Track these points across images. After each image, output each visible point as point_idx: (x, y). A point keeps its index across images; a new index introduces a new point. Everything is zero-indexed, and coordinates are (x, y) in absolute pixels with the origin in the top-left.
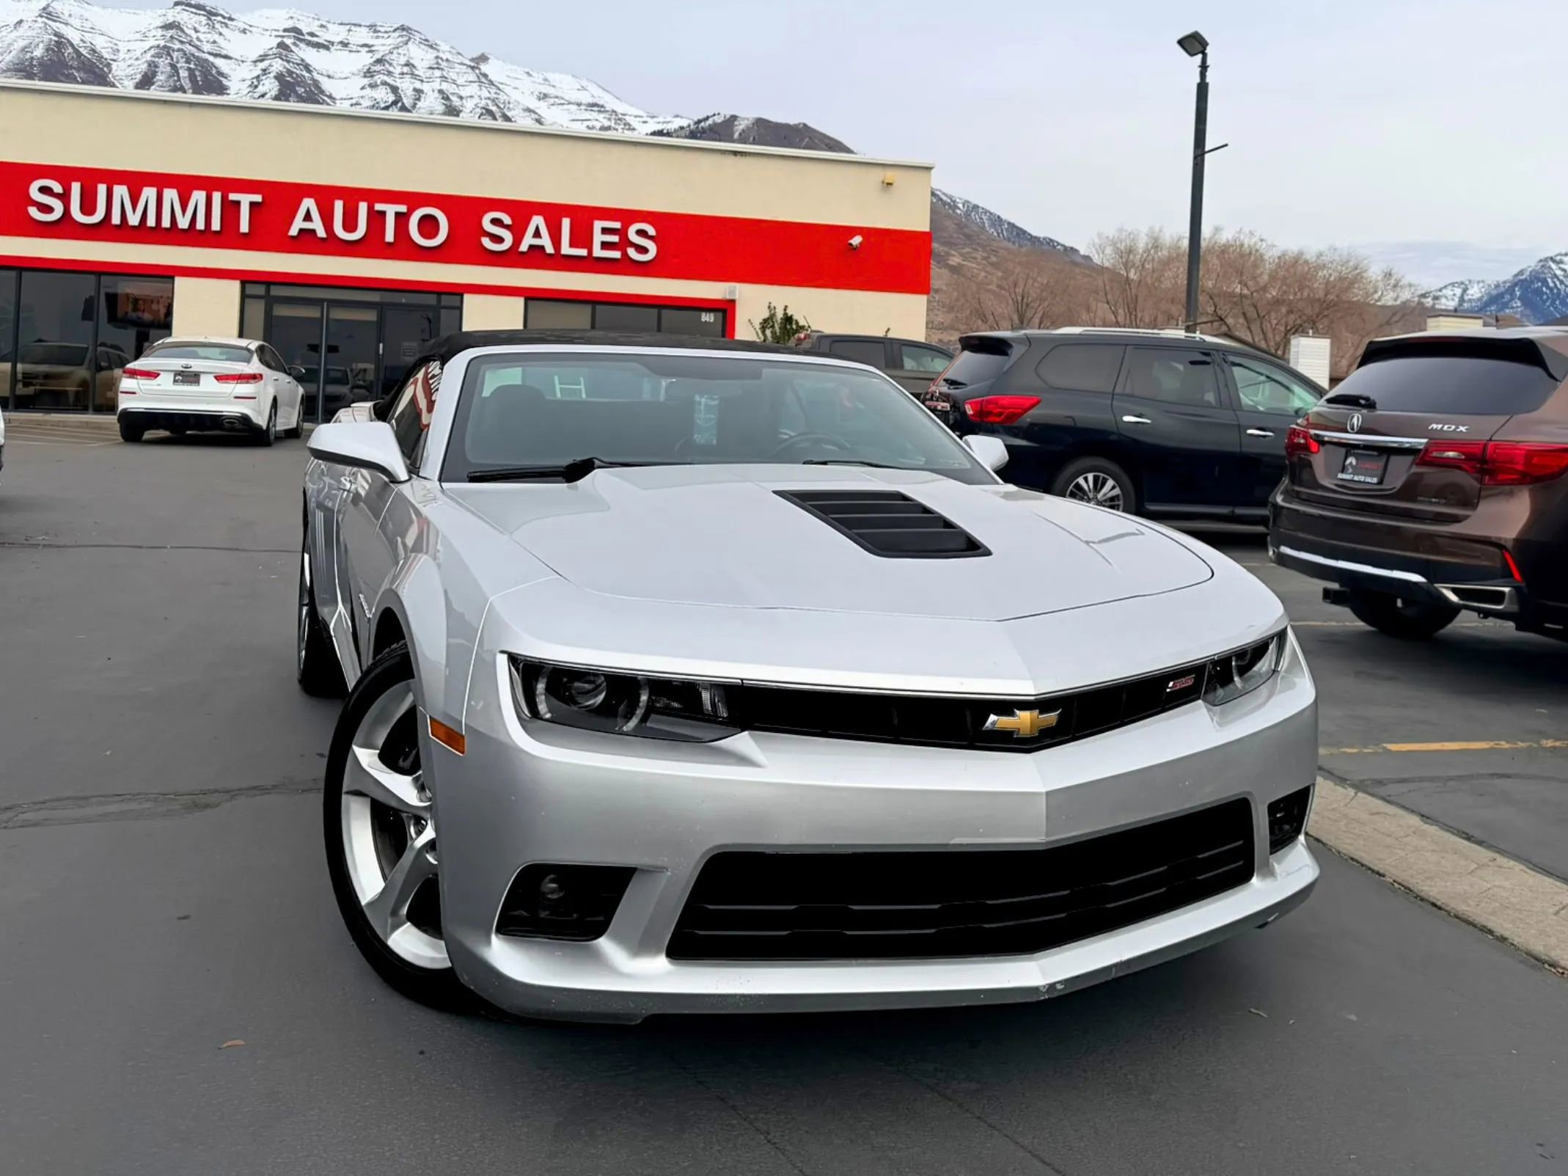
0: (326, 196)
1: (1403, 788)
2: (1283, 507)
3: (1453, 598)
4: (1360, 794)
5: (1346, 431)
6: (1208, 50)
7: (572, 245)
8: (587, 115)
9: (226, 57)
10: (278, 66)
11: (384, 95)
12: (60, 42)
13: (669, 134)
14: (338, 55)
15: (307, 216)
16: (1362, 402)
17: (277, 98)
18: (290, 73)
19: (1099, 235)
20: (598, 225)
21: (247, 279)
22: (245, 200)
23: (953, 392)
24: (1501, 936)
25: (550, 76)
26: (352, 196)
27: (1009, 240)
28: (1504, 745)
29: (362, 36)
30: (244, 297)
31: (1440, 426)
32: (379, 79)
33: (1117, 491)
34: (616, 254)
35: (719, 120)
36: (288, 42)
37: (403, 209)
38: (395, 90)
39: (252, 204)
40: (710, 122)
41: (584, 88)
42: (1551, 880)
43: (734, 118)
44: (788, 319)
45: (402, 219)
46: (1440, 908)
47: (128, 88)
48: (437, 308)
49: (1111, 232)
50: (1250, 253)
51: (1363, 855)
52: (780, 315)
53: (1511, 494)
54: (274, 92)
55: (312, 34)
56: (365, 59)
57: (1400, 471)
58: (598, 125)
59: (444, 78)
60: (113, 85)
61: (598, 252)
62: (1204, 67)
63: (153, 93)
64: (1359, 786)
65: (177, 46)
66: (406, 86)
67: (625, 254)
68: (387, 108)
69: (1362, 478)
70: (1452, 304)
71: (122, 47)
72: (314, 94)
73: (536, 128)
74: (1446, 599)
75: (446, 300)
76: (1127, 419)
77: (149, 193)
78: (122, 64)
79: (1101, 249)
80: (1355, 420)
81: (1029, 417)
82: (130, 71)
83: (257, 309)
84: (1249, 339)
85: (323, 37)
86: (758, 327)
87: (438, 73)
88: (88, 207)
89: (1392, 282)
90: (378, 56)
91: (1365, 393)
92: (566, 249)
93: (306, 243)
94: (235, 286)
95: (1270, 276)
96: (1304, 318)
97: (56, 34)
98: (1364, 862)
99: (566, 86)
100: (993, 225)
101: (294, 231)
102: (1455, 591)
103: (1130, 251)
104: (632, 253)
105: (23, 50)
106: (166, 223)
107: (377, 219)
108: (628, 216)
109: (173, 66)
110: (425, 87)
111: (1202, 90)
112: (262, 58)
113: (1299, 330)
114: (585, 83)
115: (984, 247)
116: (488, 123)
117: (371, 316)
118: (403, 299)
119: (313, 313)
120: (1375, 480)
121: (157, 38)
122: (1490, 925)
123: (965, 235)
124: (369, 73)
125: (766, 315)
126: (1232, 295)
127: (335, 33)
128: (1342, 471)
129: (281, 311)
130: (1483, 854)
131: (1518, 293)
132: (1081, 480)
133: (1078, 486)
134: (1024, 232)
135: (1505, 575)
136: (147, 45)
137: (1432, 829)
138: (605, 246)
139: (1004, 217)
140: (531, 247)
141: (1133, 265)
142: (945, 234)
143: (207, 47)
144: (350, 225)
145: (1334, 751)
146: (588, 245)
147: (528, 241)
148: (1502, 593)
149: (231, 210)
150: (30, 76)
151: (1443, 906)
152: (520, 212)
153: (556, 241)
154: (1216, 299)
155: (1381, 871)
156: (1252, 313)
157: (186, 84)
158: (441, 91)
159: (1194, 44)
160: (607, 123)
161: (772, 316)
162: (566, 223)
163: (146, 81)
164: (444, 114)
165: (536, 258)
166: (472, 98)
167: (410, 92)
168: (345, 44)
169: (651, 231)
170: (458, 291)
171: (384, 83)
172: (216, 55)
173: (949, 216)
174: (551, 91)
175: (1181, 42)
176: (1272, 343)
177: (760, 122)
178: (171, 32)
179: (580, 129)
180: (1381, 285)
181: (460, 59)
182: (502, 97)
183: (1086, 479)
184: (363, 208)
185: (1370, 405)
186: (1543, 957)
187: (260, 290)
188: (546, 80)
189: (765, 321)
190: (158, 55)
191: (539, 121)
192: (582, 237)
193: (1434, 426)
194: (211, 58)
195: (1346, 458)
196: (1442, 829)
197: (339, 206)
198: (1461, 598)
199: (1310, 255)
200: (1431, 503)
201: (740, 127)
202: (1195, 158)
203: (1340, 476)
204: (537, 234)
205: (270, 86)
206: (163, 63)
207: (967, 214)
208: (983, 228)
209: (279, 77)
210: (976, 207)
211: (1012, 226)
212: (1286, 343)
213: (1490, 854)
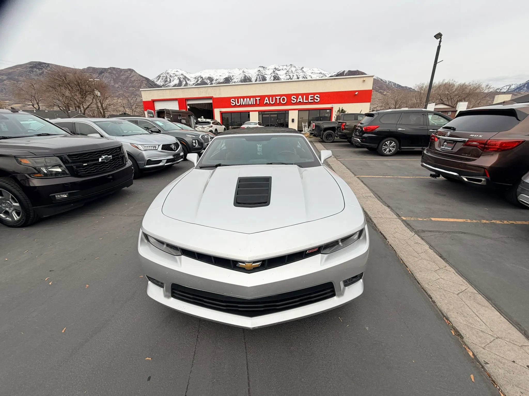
0: (269, 96)
1: (429, 234)
2: (426, 154)
3: (466, 180)
4: (416, 235)
5: (445, 136)
6: (442, 37)
7: (305, 100)
8: (319, 75)
9: (266, 74)
10: (273, 75)
11: (288, 77)
12: (245, 76)
13: (333, 76)
14: (281, 71)
15: (266, 101)
16: (452, 128)
17: (273, 80)
18: (275, 75)
19: (416, 85)
20: (310, 96)
21: (259, 111)
22: (258, 99)
23: (361, 125)
24: (434, 301)
25: (313, 69)
26: (272, 96)
27: (397, 88)
28: (469, 221)
29: (285, 67)
30: (259, 114)
31: (473, 135)
32: (287, 74)
33: (395, 144)
34: (312, 101)
35: (341, 72)
36: (274, 70)
37: (280, 97)
38: (290, 76)
39: (259, 99)
40: (340, 73)
41: (319, 70)
42: (462, 279)
43: (344, 71)
44: (342, 110)
45: (280, 99)
46: (419, 284)
47: (254, 82)
48: (285, 113)
49: (418, 84)
50: (451, 85)
51: (404, 258)
52: (341, 109)
53: (492, 155)
54: (273, 79)
55: (278, 68)
56: (285, 71)
57: (459, 146)
58: (321, 76)
59: (297, 72)
60: (252, 82)
61: (310, 101)
62: (440, 41)
63: (257, 82)
64: (417, 232)
65: (260, 74)
66: (291, 75)
67: (314, 101)
68: (289, 79)
69: (447, 148)
70: (505, 90)
71: (253, 75)
72: (278, 79)
73: (311, 79)
74: (464, 180)
75: (287, 112)
76: (399, 129)
77: (245, 99)
78: (253, 78)
79: (416, 87)
80: (448, 134)
81: (377, 130)
82: (254, 79)
83: (261, 116)
84: (448, 104)
85: (279, 68)
86: (337, 112)
87: (296, 72)
88: (238, 103)
89: (488, 87)
90: (287, 70)
91: (453, 126)
92: (305, 101)
93: (267, 105)
94: (257, 113)
95: (456, 90)
96: (462, 98)
97: (245, 75)
98: (404, 261)
99: (316, 70)
100: (394, 85)
101: (265, 103)
102: (466, 178)
103: (422, 87)
104: (315, 101)
105: (241, 78)
106: (248, 104)
107: (276, 99)
108: (314, 94)
109: (259, 77)
110: (294, 75)
111: (439, 48)
112: (271, 74)
113: (461, 101)
114: (319, 69)
115: (391, 90)
116: (304, 79)
117: (276, 116)
118: (280, 112)
119: (268, 116)
120: (450, 149)
121: (257, 73)
122: (432, 295)
123: (388, 88)
124: (286, 74)
125: (339, 109)
126: (445, 94)
127: (281, 68)
128: (442, 146)
129: (264, 116)
130: (442, 263)
131: (526, 86)
132: (387, 143)
133: (386, 144)
134: (401, 86)
135: (484, 175)
136: (256, 74)
137: (431, 251)
138: (311, 100)
139: (396, 83)
140: (299, 101)
141: (423, 90)
142: (384, 88)
143: (264, 73)
144: (272, 101)
145: (416, 219)
146: (308, 100)
147: (299, 100)
148: (482, 180)
149: (256, 100)
150: (242, 82)
151: (420, 283)
152: (297, 95)
153: (303, 100)
154: (441, 96)
155: (407, 266)
156: (449, 98)
157: (261, 80)
158: (296, 75)
159: (439, 36)
160: (322, 76)
161: (340, 110)
162: (305, 97)
163: (256, 81)
164: (297, 79)
165: (300, 103)
166: (301, 75)
167: (292, 76)
168: (282, 69)
169: (319, 96)
170: (288, 110)
171: (288, 75)
172: (265, 74)
173: (385, 84)
174: (313, 72)
175: (435, 36)
176: (453, 104)
177: (349, 71)
178: (259, 72)
179: (318, 78)
180: (485, 88)
181: (299, 69)
182: (306, 74)
183: (388, 142)
184: (274, 98)
185: (454, 129)
186: (445, 314)
187: (261, 113)
188: (313, 70)
189: (338, 110)
190: (257, 76)
191: (311, 78)
192: (307, 99)
193: (472, 135)
194: (264, 75)
195: (444, 143)
196: (434, 252)
197: (271, 98)
198: (468, 180)
199: (467, 84)
200: (466, 156)
201: (345, 72)
202: (434, 65)
203: (441, 147)
204: (300, 99)
205: (272, 78)
206: (258, 77)
207: (389, 83)
208: (392, 86)
209: (274, 77)
210: (391, 82)
211: (398, 85)
212: (457, 103)
213: (445, 264)
